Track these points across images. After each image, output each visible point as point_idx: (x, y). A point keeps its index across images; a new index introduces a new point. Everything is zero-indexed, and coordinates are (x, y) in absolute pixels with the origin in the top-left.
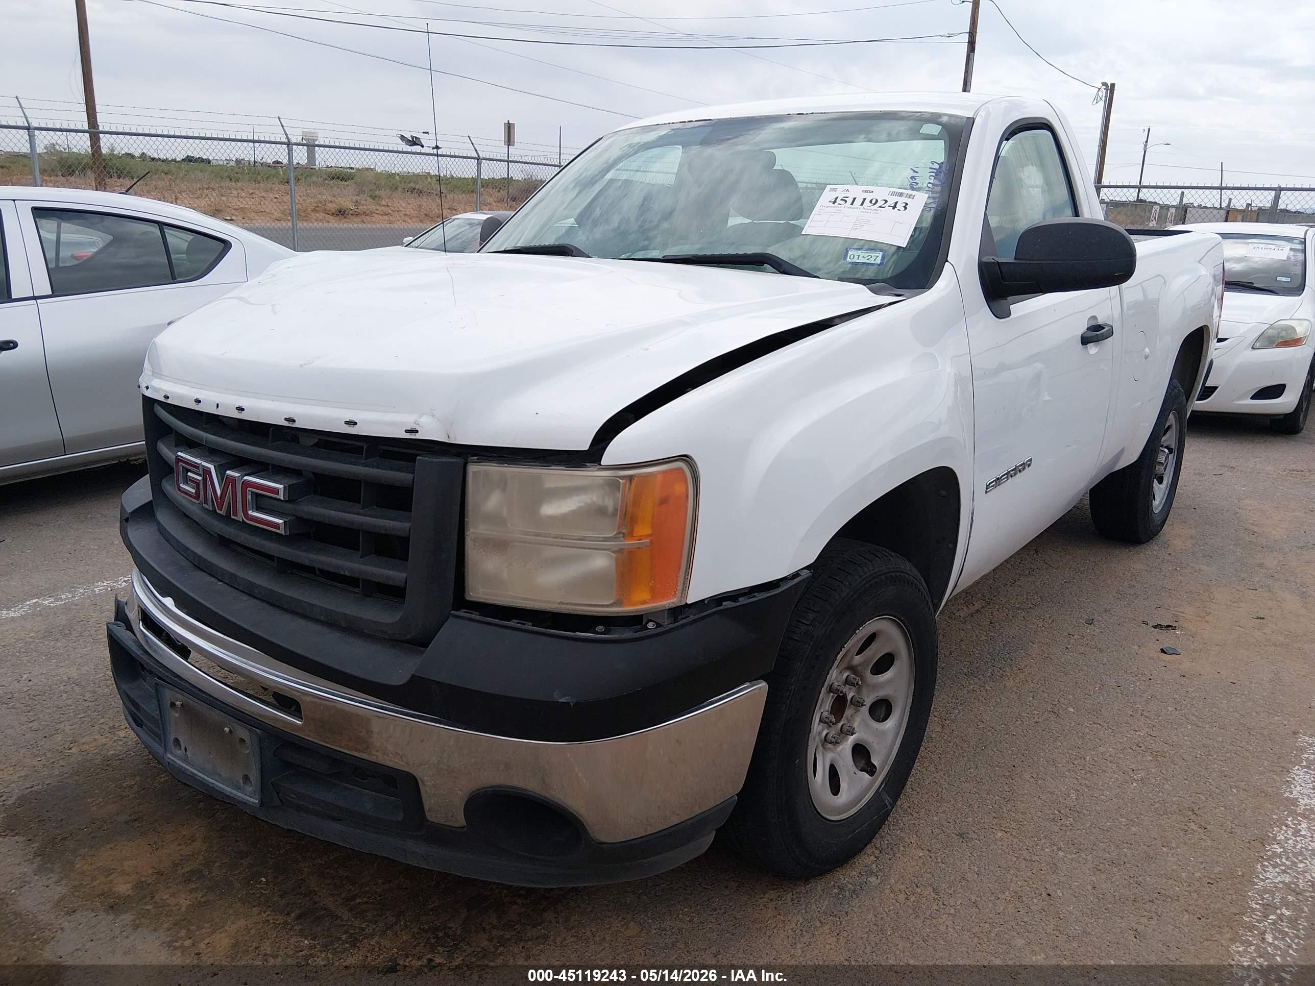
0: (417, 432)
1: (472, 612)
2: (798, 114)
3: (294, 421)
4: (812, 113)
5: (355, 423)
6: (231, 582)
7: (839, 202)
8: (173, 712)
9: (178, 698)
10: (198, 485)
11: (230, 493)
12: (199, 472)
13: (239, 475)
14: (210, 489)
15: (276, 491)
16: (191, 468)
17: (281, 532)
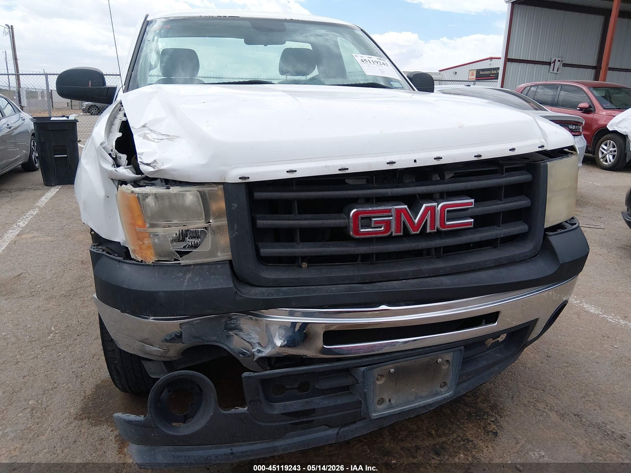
6: (416, 276)
7: (365, 61)
8: (378, 383)
9: (389, 368)
10: (388, 224)
11: (428, 217)
12: (390, 214)
13: (436, 204)
14: (404, 221)
15: (471, 204)
16: (377, 215)
17: (472, 226)
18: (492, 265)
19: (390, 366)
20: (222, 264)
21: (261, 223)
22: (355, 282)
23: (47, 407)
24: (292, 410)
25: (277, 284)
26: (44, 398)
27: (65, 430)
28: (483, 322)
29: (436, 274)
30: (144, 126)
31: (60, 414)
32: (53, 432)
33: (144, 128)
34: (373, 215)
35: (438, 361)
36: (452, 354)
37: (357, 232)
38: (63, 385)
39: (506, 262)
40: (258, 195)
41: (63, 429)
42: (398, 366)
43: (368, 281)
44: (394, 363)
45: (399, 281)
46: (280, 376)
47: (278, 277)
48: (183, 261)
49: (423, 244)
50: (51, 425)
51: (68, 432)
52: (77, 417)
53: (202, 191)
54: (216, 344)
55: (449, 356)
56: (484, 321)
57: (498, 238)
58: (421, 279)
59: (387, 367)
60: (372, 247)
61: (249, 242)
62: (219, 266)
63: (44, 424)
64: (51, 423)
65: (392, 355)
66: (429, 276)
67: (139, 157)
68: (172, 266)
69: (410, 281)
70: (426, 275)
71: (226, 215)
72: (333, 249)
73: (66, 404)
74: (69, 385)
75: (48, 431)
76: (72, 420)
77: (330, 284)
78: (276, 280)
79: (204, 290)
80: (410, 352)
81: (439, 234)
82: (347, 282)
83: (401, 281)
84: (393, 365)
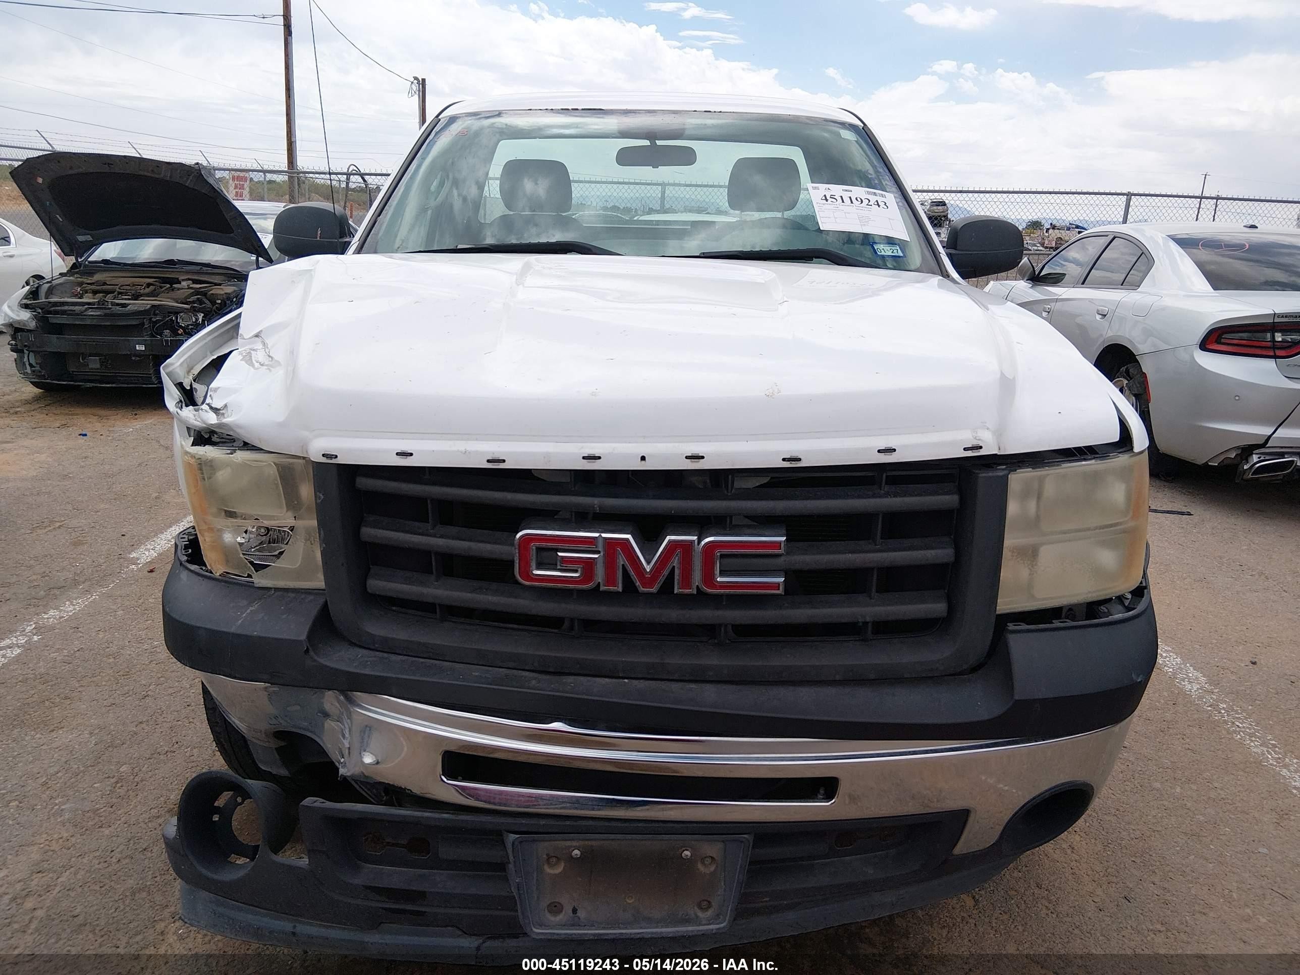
0: (981, 447)
1: (1019, 623)
2: (705, 111)
3: (799, 460)
4: (720, 112)
5: (895, 450)
6: (652, 674)
7: (830, 200)
8: (548, 870)
9: (571, 846)
10: (588, 565)
11: (675, 562)
12: (593, 547)
13: (695, 538)
14: (623, 565)
15: (777, 545)
16: (566, 546)
17: (780, 591)
18: (838, 678)
19: (575, 843)
20: (316, 594)
21: (370, 533)
22: (527, 668)
23: (142, 781)
24: (385, 883)
25: (387, 647)
26: (146, 766)
27: (145, 826)
28: (819, 792)
29: (699, 677)
30: (257, 336)
31: (153, 798)
32: (126, 825)
33: (257, 338)
34: (560, 546)
35: (683, 855)
36: (720, 845)
37: (528, 576)
38: (186, 750)
39: (872, 676)
40: (364, 483)
41: (142, 825)
42: (592, 846)
43: (551, 670)
44: (583, 840)
45: (614, 680)
46: (358, 818)
47: (390, 636)
48: (260, 580)
49: (674, 615)
50: (130, 813)
51: (144, 831)
52: (174, 808)
53: (280, 464)
54: (309, 734)
55: (712, 849)
56: (822, 791)
57: (868, 622)
58: (659, 682)
59: (568, 843)
60: (563, 605)
61: (343, 565)
62: (312, 597)
63: (120, 810)
64: (131, 810)
65: (580, 823)
66: (682, 678)
67: (210, 396)
68: (245, 586)
69: (635, 682)
70: (676, 677)
71: (315, 510)
72: (490, 598)
73: (172, 783)
74: (195, 750)
75: (119, 822)
76: (163, 813)
77: (481, 663)
78: (385, 640)
79: (260, 637)
80: (619, 824)
81: (701, 599)
82: (511, 664)
83: (621, 680)
84: (581, 843)
